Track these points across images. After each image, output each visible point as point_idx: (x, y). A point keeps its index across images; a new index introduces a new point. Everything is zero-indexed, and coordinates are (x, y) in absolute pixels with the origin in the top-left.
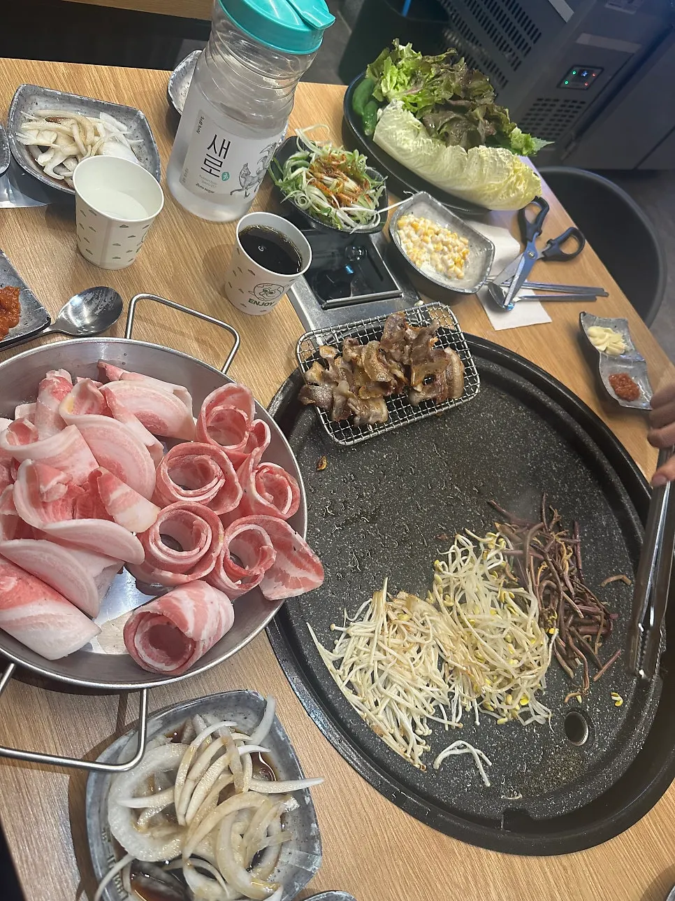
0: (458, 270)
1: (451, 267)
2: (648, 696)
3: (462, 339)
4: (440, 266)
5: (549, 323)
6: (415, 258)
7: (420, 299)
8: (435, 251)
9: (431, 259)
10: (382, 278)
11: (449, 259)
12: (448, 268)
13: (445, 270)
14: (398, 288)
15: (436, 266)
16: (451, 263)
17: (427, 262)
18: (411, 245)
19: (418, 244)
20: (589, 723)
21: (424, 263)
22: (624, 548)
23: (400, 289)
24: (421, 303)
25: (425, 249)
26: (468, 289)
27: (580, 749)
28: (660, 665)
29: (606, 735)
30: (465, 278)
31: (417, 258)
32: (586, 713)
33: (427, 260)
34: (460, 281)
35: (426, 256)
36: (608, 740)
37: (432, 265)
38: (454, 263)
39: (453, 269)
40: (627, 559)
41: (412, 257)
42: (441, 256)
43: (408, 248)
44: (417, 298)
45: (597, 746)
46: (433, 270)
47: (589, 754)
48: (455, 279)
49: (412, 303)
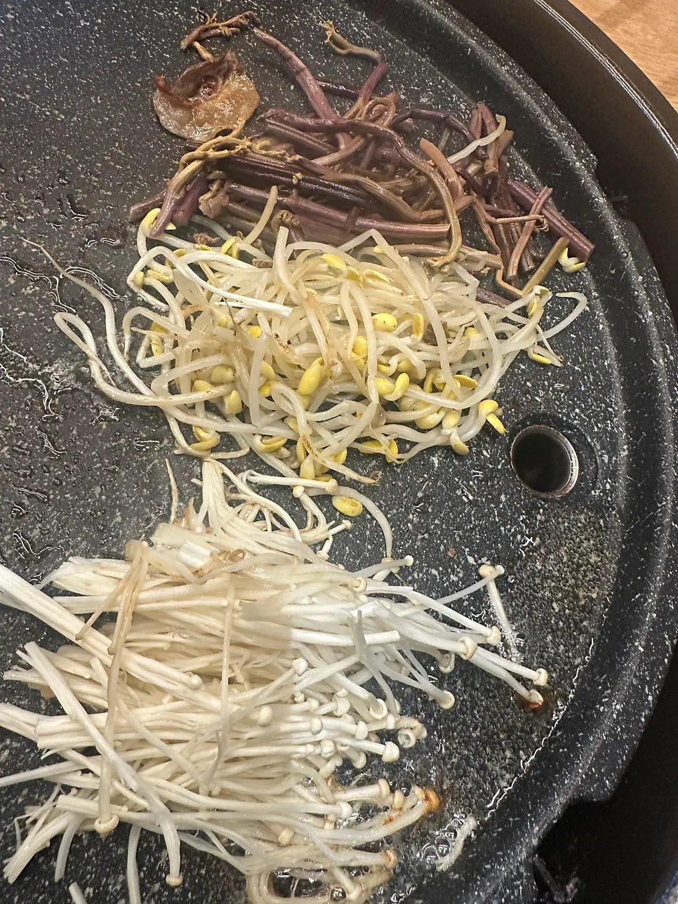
2: (628, 276)
20: (560, 425)
22: (392, 41)
27: (579, 497)
28: (608, 197)
29: (605, 419)
32: (544, 415)
36: (619, 425)
40: (412, 58)
45: (606, 458)
47: (604, 491)
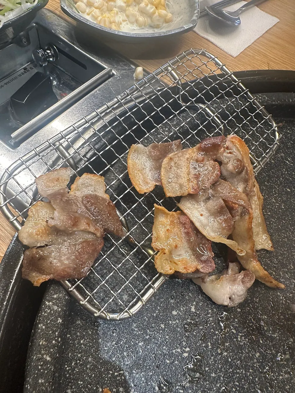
0: (163, 12)
1: (154, 13)
3: (236, 82)
4: (141, 19)
5: (278, 22)
6: (107, 23)
7: (137, 66)
8: (128, 6)
9: (128, 16)
10: (84, 67)
11: (147, 5)
12: (151, 16)
13: (148, 21)
14: (105, 67)
15: (137, 21)
16: (150, 9)
17: (125, 23)
18: (97, 12)
19: (105, 8)
21: (122, 26)
23: (107, 67)
24: (140, 69)
25: (115, 10)
26: (186, 24)
30: (175, 19)
31: (111, 23)
33: (124, 21)
34: (171, 23)
35: (120, 18)
37: (132, 23)
38: (154, 7)
39: (157, 14)
41: (105, 24)
42: (137, 8)
43: (95, 18)
44: (133, 67)
46: (135, 27)
48: (164, 25)
49: (129, 75)
